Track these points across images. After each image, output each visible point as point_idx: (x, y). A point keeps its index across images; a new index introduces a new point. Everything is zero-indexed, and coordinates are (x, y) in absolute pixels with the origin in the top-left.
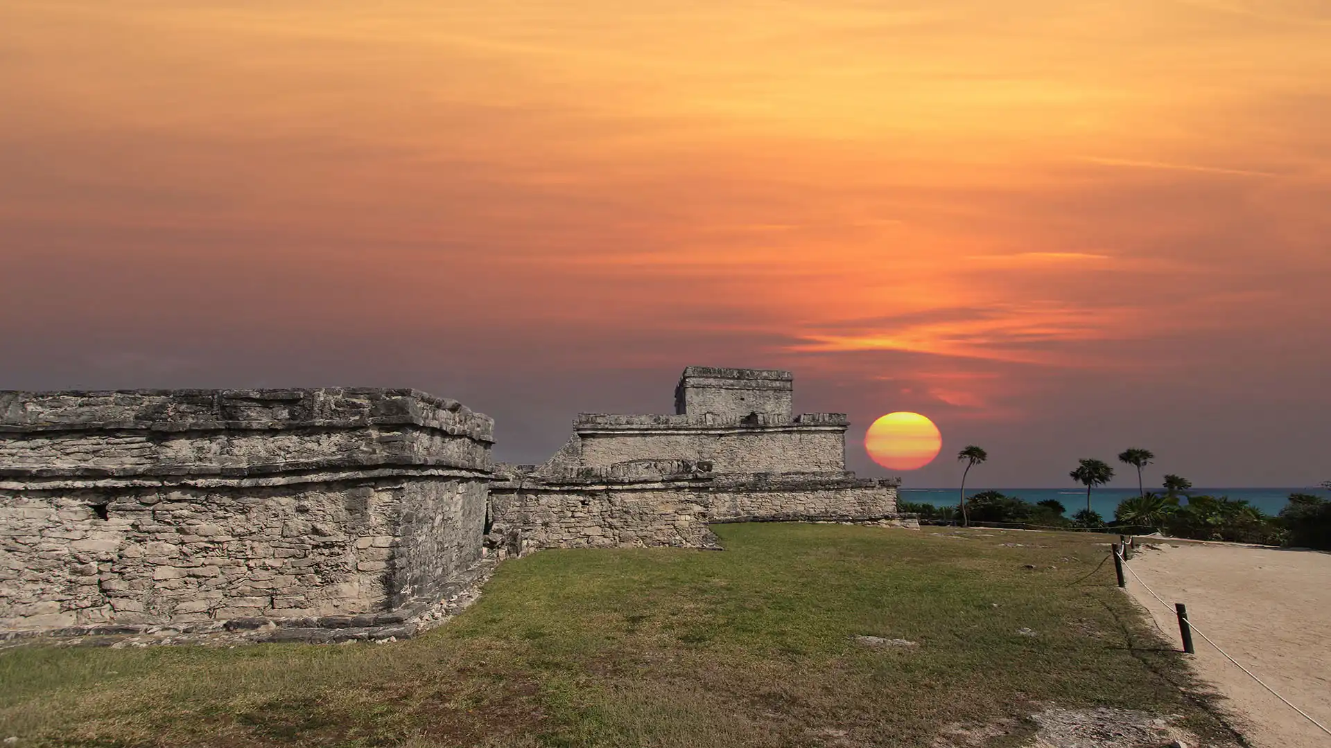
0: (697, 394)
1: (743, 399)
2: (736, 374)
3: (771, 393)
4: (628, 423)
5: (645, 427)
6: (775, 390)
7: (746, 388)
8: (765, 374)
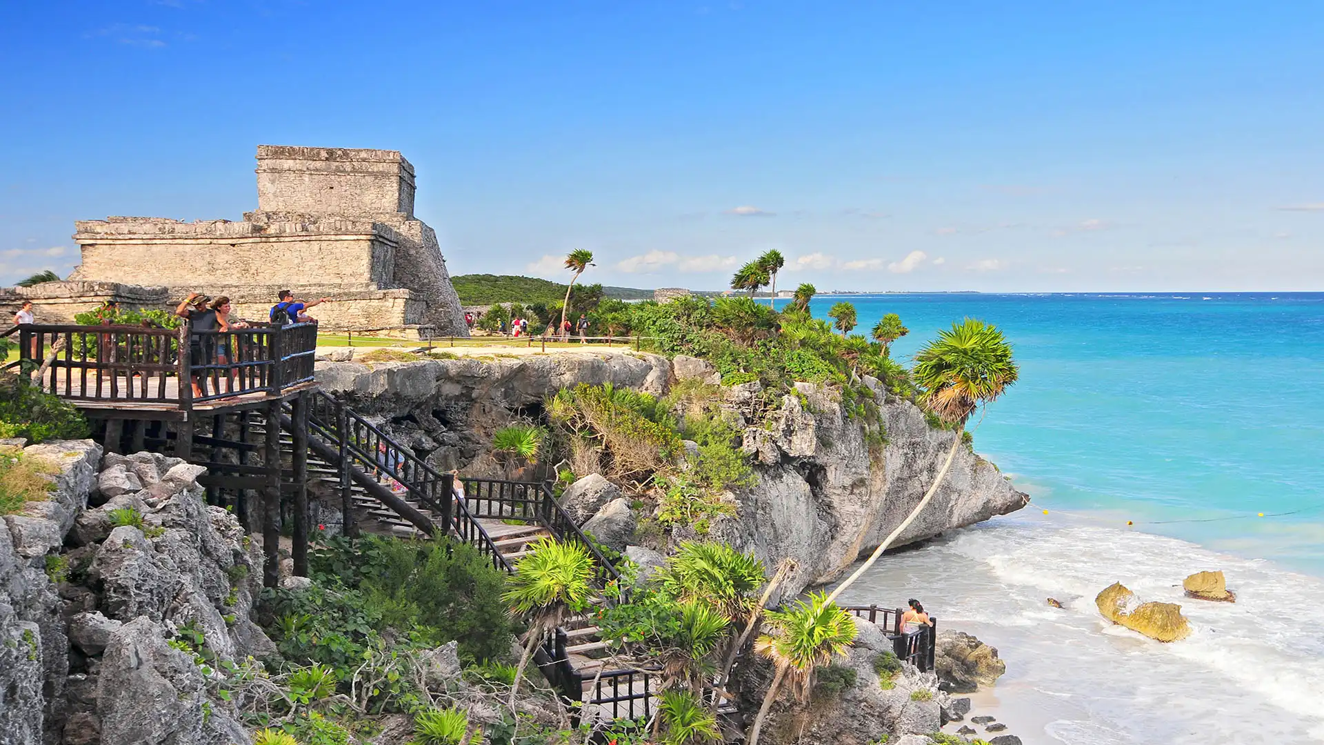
0: (273, 182)
1: (332, 188)
2: (324, 154)
3: (369, 179)
4: (130, 233)
5: (148, 236)
6: (375, 175)
7: (338, 171)
8: (363, 155)
